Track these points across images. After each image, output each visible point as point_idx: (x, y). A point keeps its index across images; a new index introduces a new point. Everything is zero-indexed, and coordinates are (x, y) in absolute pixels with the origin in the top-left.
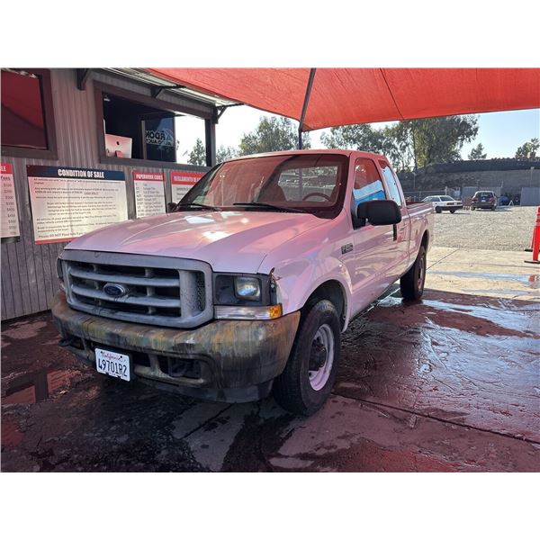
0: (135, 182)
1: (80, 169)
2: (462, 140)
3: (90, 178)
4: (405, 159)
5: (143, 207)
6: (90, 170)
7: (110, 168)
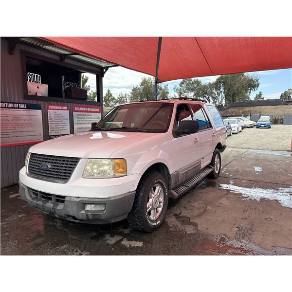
0: (48, 110)
1: (9, 103)
2: (251, 90)
3: (16, 108)
4: (220, 100)
5: (53, 126)
6: (16, 103)
7: (31, 102)
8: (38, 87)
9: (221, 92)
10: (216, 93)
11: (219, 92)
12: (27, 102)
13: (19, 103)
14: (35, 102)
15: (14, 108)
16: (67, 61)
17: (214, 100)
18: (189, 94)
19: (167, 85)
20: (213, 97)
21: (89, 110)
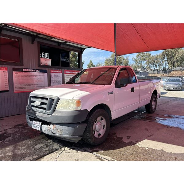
0: (51, 73)
4: (164, 66)
5: (53, 81)
6: (35, 69)
7: (42, 69)
8: (46, 61)
9: (165, 61)
12: (40, 68)
13: (36, 69)
14: (44, 69)
15: (33, 72)
16: (62, 46)
17: (160, 66)
19: (128, 57)
20: (159, 64)
21: (73, 73)
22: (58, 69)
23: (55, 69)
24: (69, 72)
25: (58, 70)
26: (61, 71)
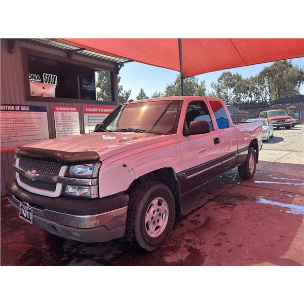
0: (54, 112)
1: (9, 105)
2: (300, 83)
3: (18, 111)
4: (264, 95)
5: (61, 129)
6: (18, 105)
7: (35, 104)
8: (44, 88)
9: (265, 87)
10: (259, 88)
11: (263, 86)
12: (30, 103)
13: (20, 106)
14: (39, 104)
15: (15, 110)
16: (74, 57)
17: (257, 96)
18: (229, 90)
20: (256, 92)
21: (102, 110)
22: (70, 104)
23: (63, 104)
24: (94, 110)
25: (69, 107)
26: (77, 107)
